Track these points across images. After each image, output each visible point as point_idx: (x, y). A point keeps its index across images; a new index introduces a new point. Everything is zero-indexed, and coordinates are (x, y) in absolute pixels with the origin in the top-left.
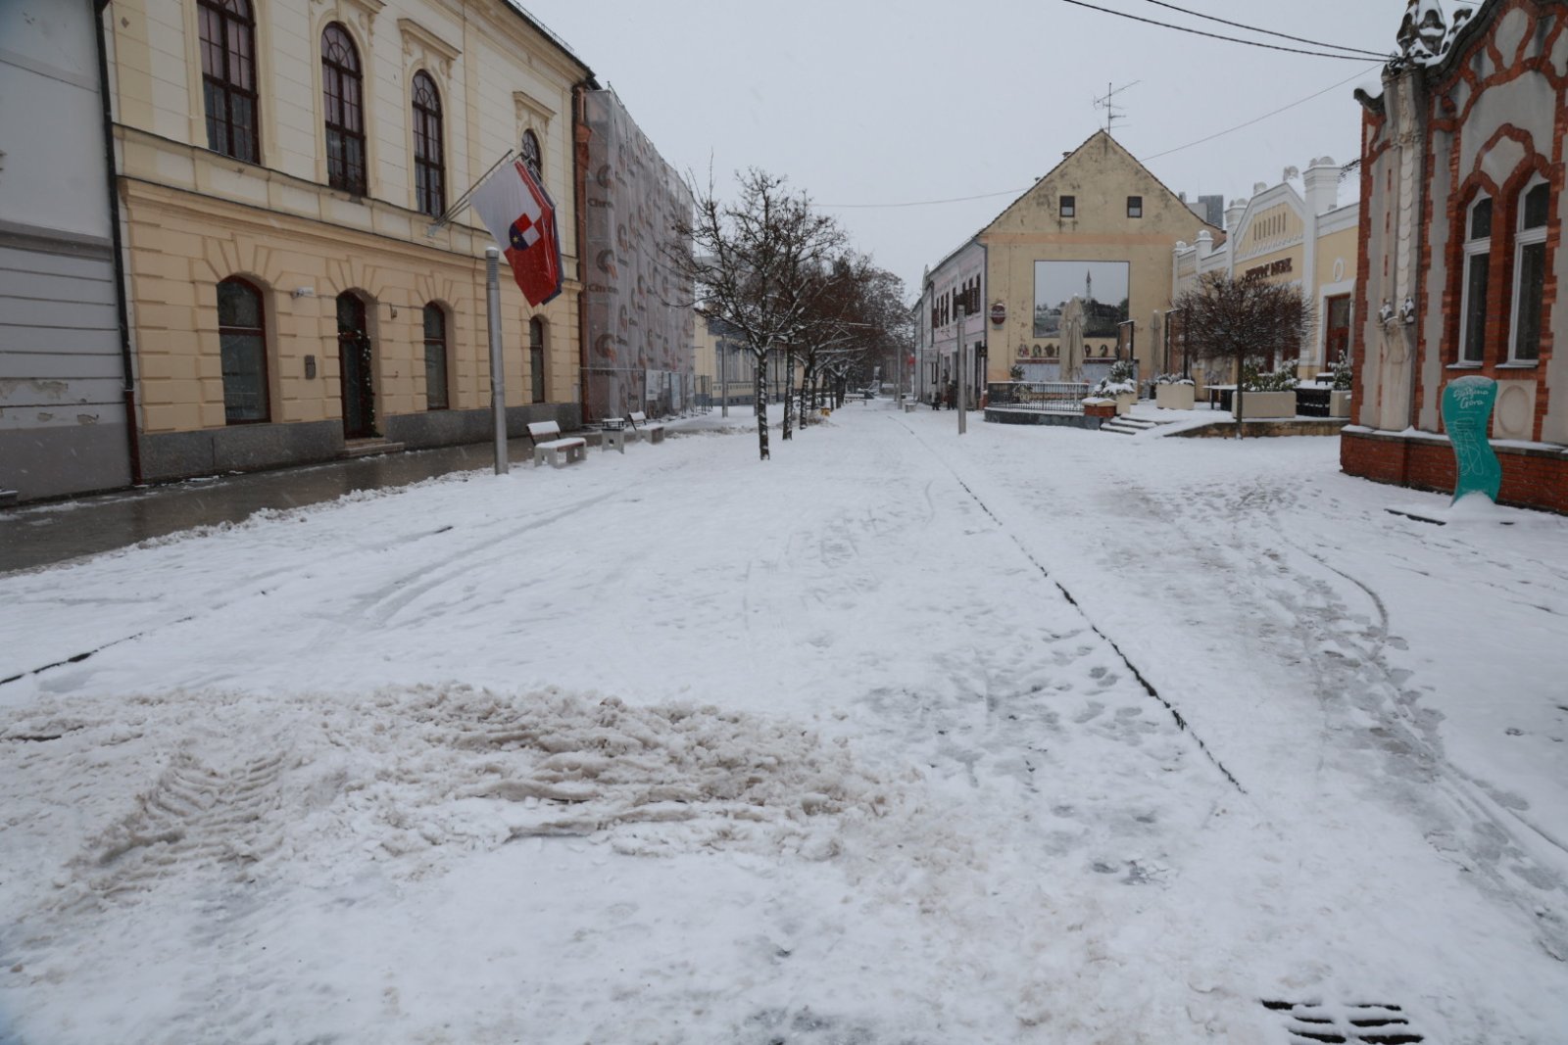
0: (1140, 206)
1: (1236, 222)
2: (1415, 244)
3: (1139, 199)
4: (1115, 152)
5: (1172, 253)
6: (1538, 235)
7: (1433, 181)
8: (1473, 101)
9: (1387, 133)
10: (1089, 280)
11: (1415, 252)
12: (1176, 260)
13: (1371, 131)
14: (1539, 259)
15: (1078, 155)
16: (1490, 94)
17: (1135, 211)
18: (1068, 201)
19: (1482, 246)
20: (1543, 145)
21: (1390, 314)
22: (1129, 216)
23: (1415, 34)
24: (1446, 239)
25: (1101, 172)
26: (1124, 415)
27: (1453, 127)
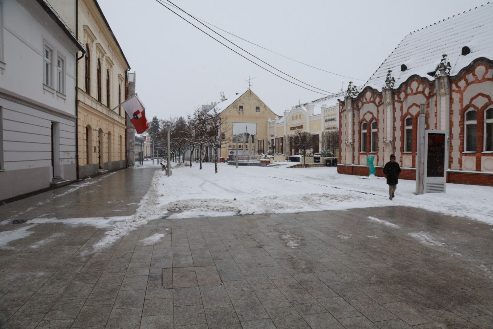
0: (259, 109)
1: (287, 115)
2: (352, 130)
3: (259, 107)
4: (253, 95)
5: (267, 121)
6: (375, 130)
7: (355, 119)
8: (362, 105)
9: (345, 108)
10: (247, 128)
11: (352, 131)
12: (268, 124)
13: (341, 107)
14: (376, 134)
15: (244, 95)
16: (365, 105)
17: (258, 110)
18: (241, 107)
19: (365, 131)
20: (375, 115)
21: (347, 143)
22: (256, 112)
23: (350, 92)
24: (358, 129)
25: (249, 100)
26: (272, 163)
27: (359, 110)
